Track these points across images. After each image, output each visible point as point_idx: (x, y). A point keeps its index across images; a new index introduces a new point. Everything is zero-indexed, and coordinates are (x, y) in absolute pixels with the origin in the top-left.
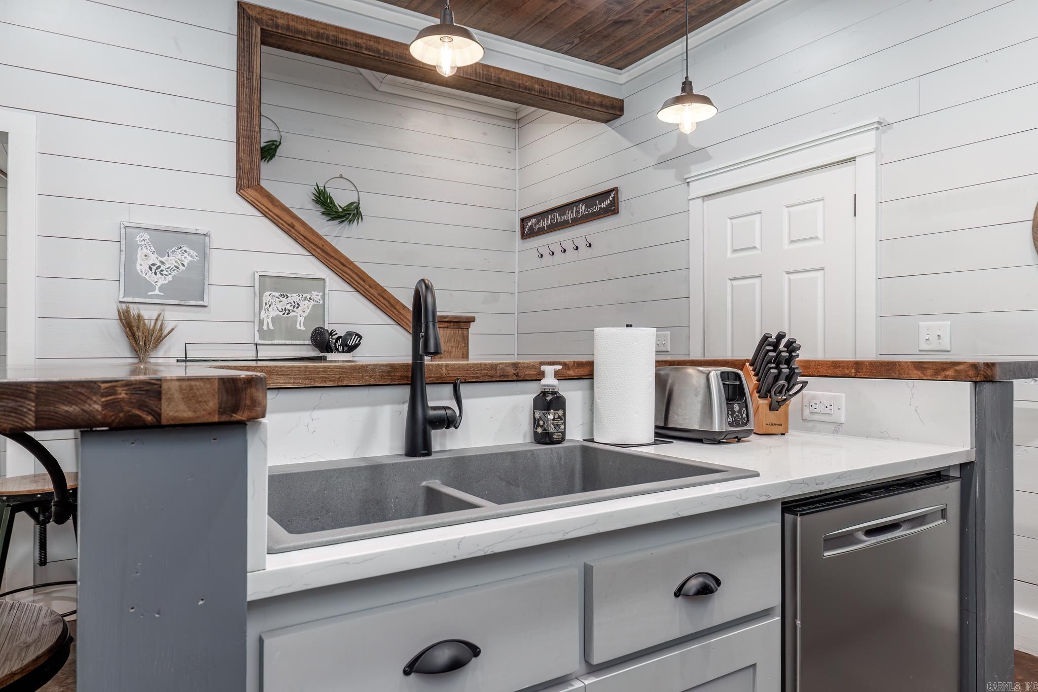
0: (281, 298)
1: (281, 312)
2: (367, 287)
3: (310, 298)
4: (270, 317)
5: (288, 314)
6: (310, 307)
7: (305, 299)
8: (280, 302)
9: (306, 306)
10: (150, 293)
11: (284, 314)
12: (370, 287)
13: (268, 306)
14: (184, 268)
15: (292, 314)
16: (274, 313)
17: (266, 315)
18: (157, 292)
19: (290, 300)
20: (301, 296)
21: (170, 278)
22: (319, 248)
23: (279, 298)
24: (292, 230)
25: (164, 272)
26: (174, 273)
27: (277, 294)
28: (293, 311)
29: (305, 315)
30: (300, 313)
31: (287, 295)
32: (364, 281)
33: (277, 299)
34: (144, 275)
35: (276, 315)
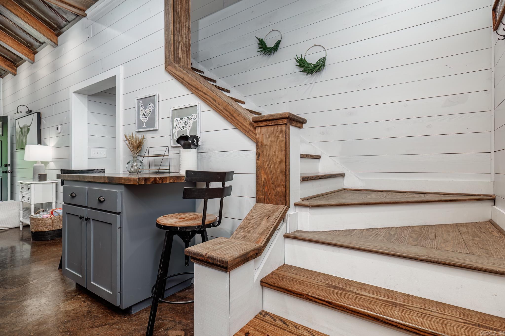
0: (180, 120)
1: (180, 128)
2: (217, 105)
3: (192, 119)
4: (177, 132)
5: (183, 129)
6: (192, 124)
7: (190, 119)
8: (180, 122)
9: (190, 123)
10: (143, 127)
11: (182, 129)
12: (219, 104)
13: (176, 126)
14: (151, 113)
15: (185, 129)
16: (178, 129)
17: (175, 131)
18: (144, 126)
19: (184, 121)
20: (188, 118)
21: (147, 119)
22: (194, 87)
23: (180, 121)
24: (183, 81)
25: (146, 117)
26: (149, 116)
27: (179, 119)
28: (185, 127)
29: (190, 128)
30: (188, 128)
31: (183, 119)
32: (215, 101)
33: (179, 121)
34: (141, 119)
35: (179, 130)
